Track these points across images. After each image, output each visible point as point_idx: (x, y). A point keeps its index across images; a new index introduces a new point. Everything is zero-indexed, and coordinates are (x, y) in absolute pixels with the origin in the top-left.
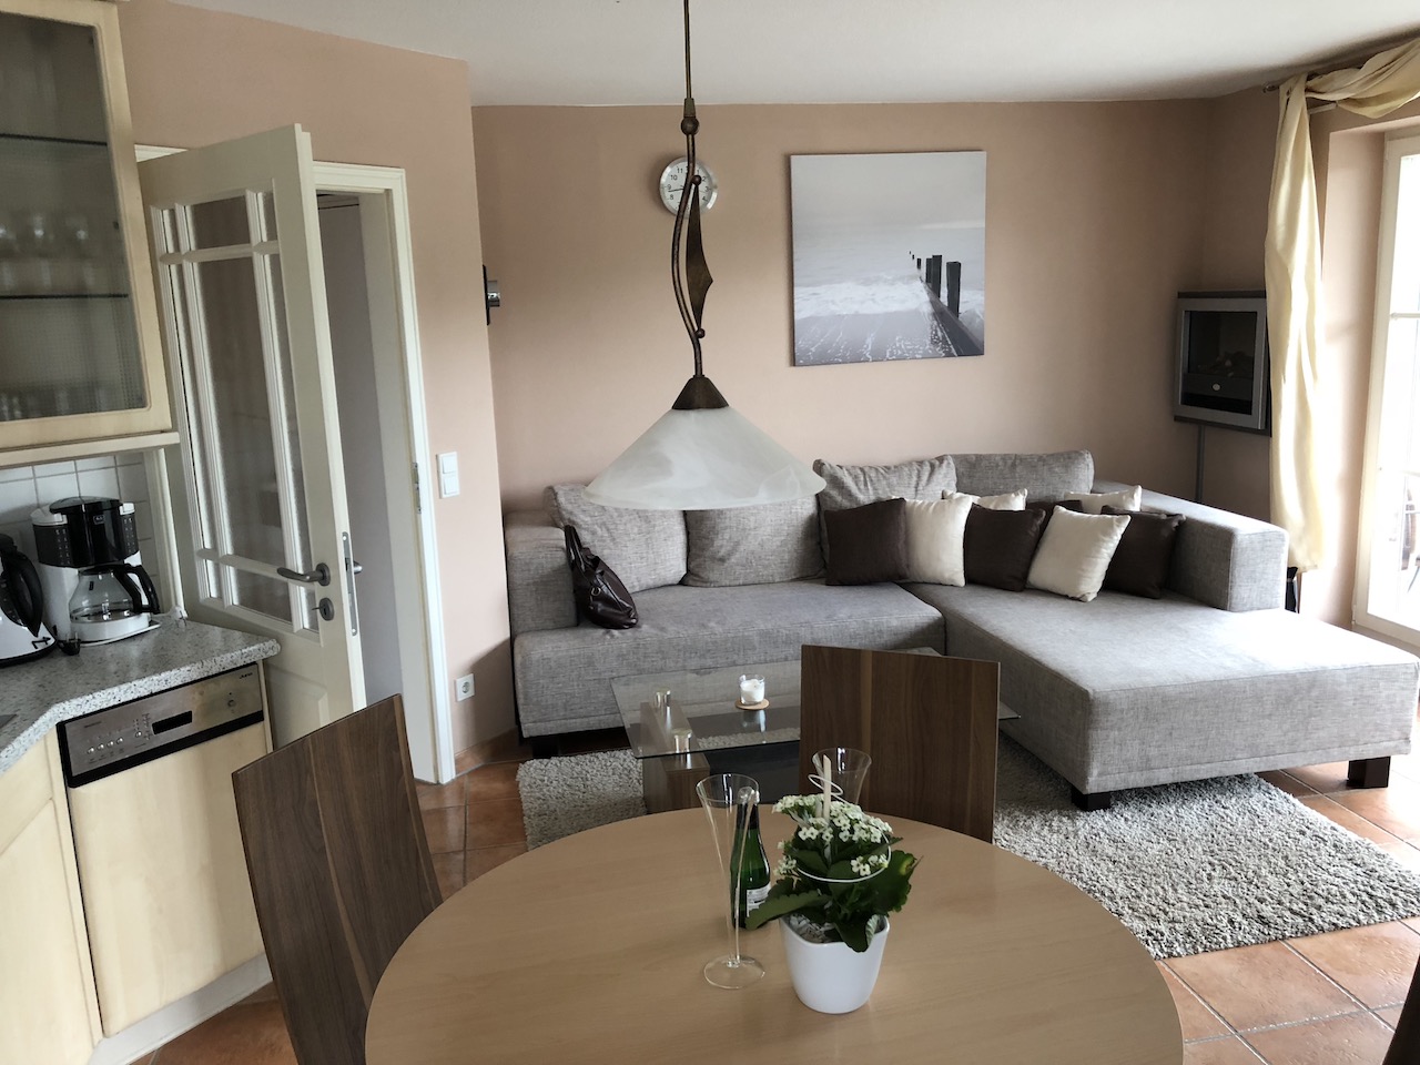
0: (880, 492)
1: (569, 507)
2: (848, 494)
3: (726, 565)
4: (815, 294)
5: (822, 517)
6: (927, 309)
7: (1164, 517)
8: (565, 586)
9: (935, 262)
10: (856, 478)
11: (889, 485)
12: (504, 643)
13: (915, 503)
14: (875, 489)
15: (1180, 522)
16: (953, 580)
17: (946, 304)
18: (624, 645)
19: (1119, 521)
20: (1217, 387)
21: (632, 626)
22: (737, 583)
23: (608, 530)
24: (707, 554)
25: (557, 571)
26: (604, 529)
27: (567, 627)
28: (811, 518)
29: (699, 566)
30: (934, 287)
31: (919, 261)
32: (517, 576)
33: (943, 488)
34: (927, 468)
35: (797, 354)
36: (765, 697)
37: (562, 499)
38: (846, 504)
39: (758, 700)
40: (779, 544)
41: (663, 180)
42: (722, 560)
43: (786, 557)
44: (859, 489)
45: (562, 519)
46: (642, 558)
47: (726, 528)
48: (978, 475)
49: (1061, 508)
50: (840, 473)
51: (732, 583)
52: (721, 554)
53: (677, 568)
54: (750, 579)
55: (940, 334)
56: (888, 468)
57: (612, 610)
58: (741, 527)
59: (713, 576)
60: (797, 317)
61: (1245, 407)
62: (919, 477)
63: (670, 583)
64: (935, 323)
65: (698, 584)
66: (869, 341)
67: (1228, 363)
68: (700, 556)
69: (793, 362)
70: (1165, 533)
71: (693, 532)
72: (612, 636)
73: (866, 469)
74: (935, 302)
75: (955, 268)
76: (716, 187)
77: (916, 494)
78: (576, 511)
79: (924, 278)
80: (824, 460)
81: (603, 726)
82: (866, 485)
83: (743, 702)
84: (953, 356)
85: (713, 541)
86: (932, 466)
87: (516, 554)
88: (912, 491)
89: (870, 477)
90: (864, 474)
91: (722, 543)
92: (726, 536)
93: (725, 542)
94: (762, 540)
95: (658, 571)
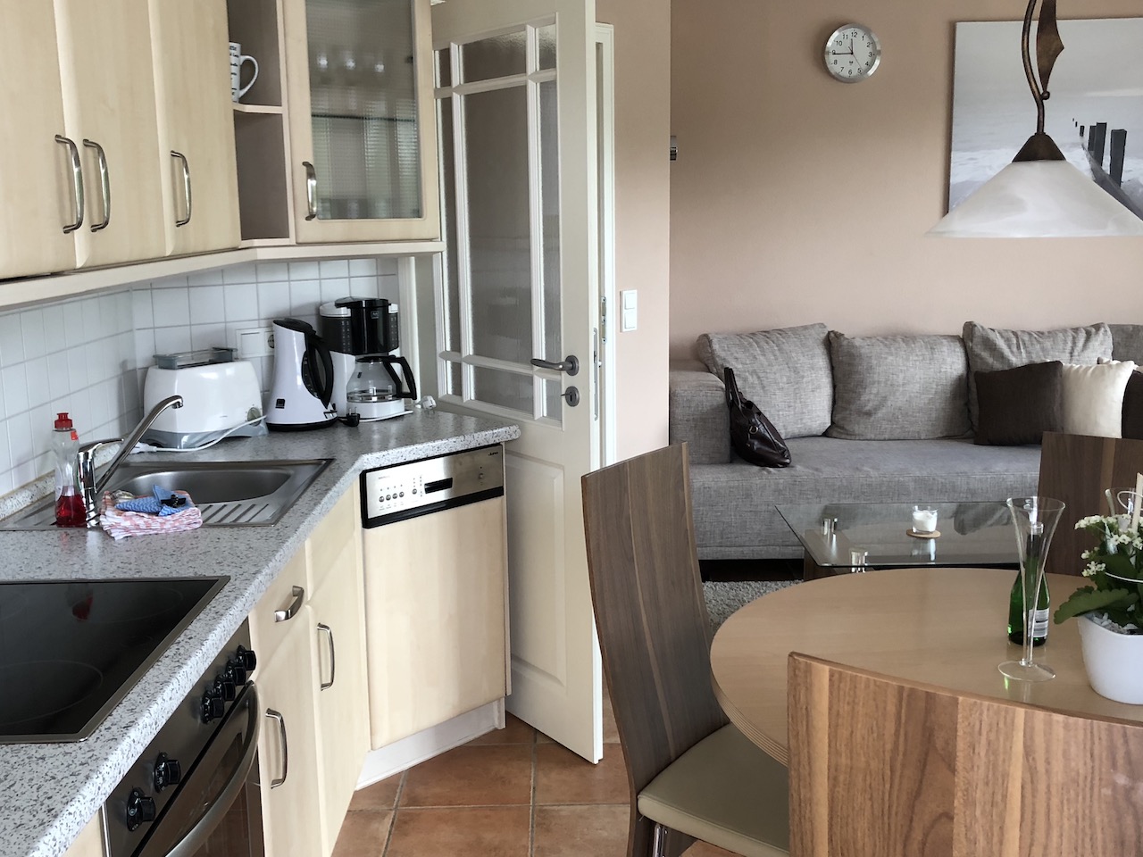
0: (1034, 356)
1: (723, 354)
2: (1001, 356)
3: (872, 418)
4: (972, 159)
5: (972, 379)
8: (722, 424)
9: (1099, 129)
10: (1008, 341)
11: (1043, 349)
13: (1072, 367)
14: (1028, 353)
17: (1109, 173)
18: (781, 481)
21: (785, 465)
22: (883, 437)
23: (759, 378)
24: (853, 407)
25: (715, 410)
26: (755, 376)
27: (722, 463)
28: (960, 378)
29: (844, 419)
30: (1097, 156)
31: (1082, 128)
32: (678, 411)
33: (1100, 356)
34: (1082, 336)
36: (936, 529)
37: (716, 346)
38: (998, 366)
39: (930, 530)
40: (927, 401)
41: (829, 44)
42: (869, 414)
43: (934, 415)
44: (1012, 352)
45: (715, 364)
46: (789, 407)
47: (874, 383)
48: (1135, 345)
50: (992, 335)
51: (877, 438)
52: (867, 408)
53: (822, 419)
54: (896, 434)
56: (1042, 333)
57: (767, 449)
58: (889, 383)
59: (857, 429)
62: (1074, 343)
63: (814, 433)
65: (843, 436)
68: (846, 409)
71: (840, 386)
72: (769, 472)
73: (1019, 333)
74: (1096, 170)
75: (1120, 137)
76: (879, 53)
77: (1071, 360)
78: (729, 358)
79: (1087, 145)
80: (976, 322)
81: (757, 557)
82: (1018, 348)
83: (915, 530)
85: (860, 395)
86: (1088, 334)
87: (679, 391)
88: (1068, 355)
89: (1023, 341)
90: (1017, 338)
91: (869, 398)
92: (874, 391)
93: (872, 397)
94: (910, 396)
95: (804, 421)
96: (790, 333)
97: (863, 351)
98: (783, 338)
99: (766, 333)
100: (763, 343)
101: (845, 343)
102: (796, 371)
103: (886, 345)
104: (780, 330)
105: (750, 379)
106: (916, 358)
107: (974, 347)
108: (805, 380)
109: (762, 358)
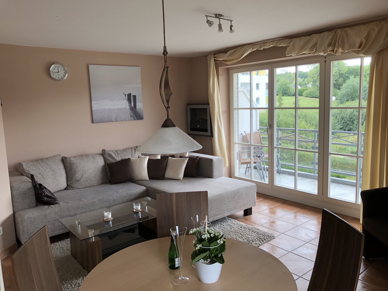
0: (122, 157)
1: (28, 169)
2: (114, 158)
3: (80, 182)
4: (98, 103)
5: (107, 166)
6: (128, 107)
7: (196, 157)
8: (32, 193)
9: (129, 95)
10: (115, 154)
11: (125, 155)
12: (11, 215)
13: (133, 159)
14: (121, 156)
15: (199, 158)
16: (146, 179)
17: (133, 106)
18: (57, 209)
19: (186, 159)
20: (198, 126)
21: (56, 203)
22: (84, 187)
23: (42, 175)
24: (73, 179)
25: (29, 189)
26: (40, 175)
27: (33, 207)
28: (103, 166)
29: (71, 183)
30: (130, 102)
31: (125, 95)
32: (15, 192)
33: (139, 155)
34: (134, 150)
35: (94, 120)
36: (112, 216)
37: (24, 167)
38: (113, 161)
39: (110, 218)
40: (95, 174)
42: (78, 181)
43: (98, 178)
44: (116, 157)
45: (25, 173)
46: (53, 183)
47: (79, 171)
49: (170, 157)
50: (110, 153)
51: (82, 187)
52: (78, 179)
53: (64, 185)
54: (88, 185)
55: (132, 114)
56: (123, 150)
57: (49, 199)
58: (83, 170)
59: (76, 186)
60: (93, 109)
61: (206, 131)
62: (132, 152)
63: (62, 189)
64: (131, 111)
65: (72, 189)
66: (114, 116)
67: (201, 120)
68: (71, 180)
69: (93, 122)
70: (196, 161)
71: (68, 173)
72: (52, 207)
74: (130, 106)
75: (135, 97)
77: (132, 157)
79: (127, 99)
80: (105, 149)
82: (118, 155)
83: (105, 219)
84: (135, 120)
85: (75, 175)
86: (135, 149)
87: (14, 185)
88: (131, 156)
89: (119, 153)
90: (117, 152)
91: (78, 176)
92: (79, 173)
93: (79, 175)
94: (90, 174)
95: (59, 186)
96: (50, 159)
97: (74, 162)
98: (48, 161)
99: (42, 160)
100: (41, 164)
101: (68, 160)
102: (54, 171)
103: (81, 159)
104: (46, 158)
105: (39, 176)
106: (90, 162)
107: (106, 156)
108: (57, 173)
109: (42, 168)
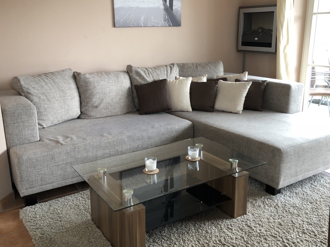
0: (155, 77)
1: (27, 86)
2: (143, 78)
3: (98, 109)
5: (134, 88)
6: (162, 7)
10: (145, 72)
11: (158, 75)
13: (170, 81)
14: (153, 76)
15: (267, 83)
16: (188, 110)
17: (169, 6)
20: (256, 39)
22: (103, 116)
23: (46, 96)
24: (90, 105)
26: (44, 96)
27: (35, 142)
28: (129, 88)
29: (86, 110)
33: (176, 75)
34: (169, 68)
37: (22, 83)
38: (143, 82)
40: (119, 99)
43: (122, 104)
44: (147, 76)
45: (23, 91)
46: (62, 108)
47: (97, 93)
48: (185, 70)
49: (221, 81)
50: (139, 70)
51: (101, 117)
52: (96, 105)
53: (76, 111)
54: (109, 114)
55: (167, 17)
58: (103, 93)
59: (93, 114)
61: (269, 45)
62: (167, 71)
63: (74, 118)
64: (165, 13)
65: (87, 118)
66: (142, 18)
67: (260, 30)
68: (86, 106)
69: (114, 26)
71: (83, 96)
73: (148, 69)
74: (165, 5)
77: (168, 77)
78: (30, 88)
80: (132, 65)
82: (149, 74)
83: (147, 171)
85: (92, 99)
86: (171, 67)
87: (7, 108)
88: (166, 76)
89: (150, 72)
91: (96, 100)
92: (98, 97)
93: (97, 100)
94: (112, 98)
95: (69, 114)
96: (57, 74)
97: (90, 80)
98: (54, 76)
99: (46, 74)
100: (45, 80)
101: (82, 77)
102: (63, 91)
103: (99, 77)
104: (52, 73)
105: (42, 97)
106: (112, 81)
107: (133, 75)
108: (67, 95)
109: (46, 86)
